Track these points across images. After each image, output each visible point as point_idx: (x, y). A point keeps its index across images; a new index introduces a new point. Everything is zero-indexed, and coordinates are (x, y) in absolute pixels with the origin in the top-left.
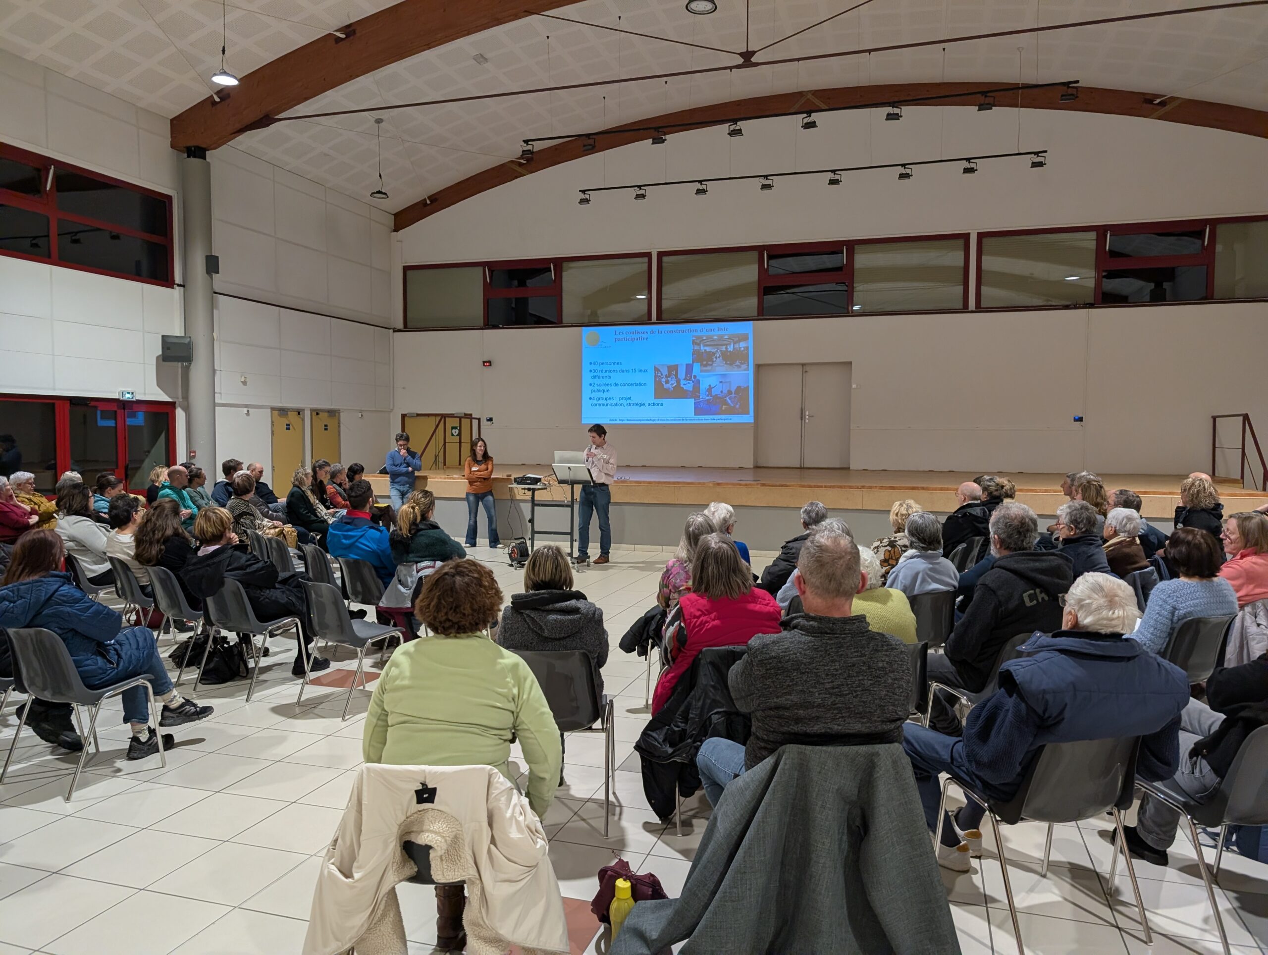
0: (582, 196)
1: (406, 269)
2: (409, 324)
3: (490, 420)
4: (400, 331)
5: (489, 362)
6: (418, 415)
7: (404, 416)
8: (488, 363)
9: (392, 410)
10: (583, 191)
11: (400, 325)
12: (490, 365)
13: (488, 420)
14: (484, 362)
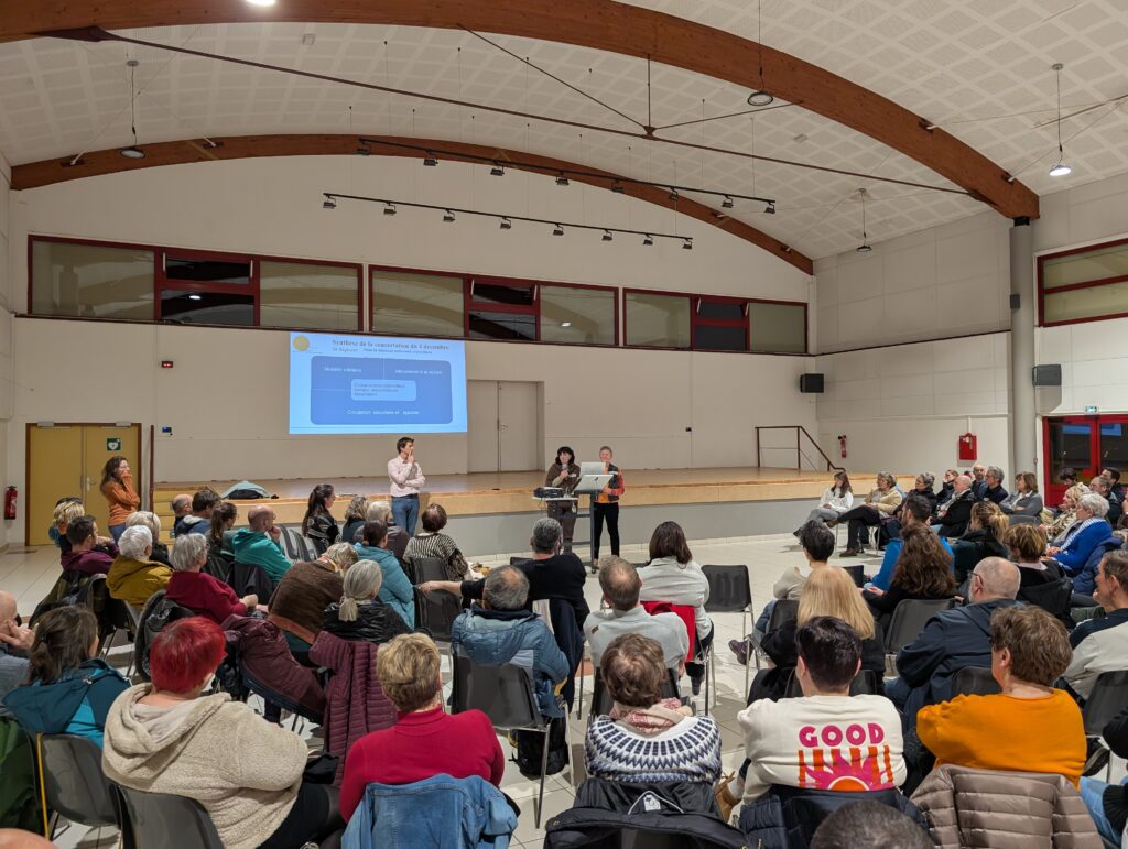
0: (326, 199)
1: (32, 239)
2: (35, 310)
3: (168, 430)
4: (22, 316)
5: (171, 363)
6: (56, 425)
7: (29, 426)
8: (167, 364)
9: (12, 417)
10: (328, 195)
11: (24, 310)
12: (171, 367)
13: (164, 431)
14: (163, 363)
